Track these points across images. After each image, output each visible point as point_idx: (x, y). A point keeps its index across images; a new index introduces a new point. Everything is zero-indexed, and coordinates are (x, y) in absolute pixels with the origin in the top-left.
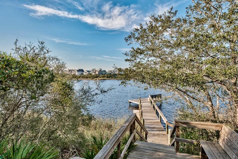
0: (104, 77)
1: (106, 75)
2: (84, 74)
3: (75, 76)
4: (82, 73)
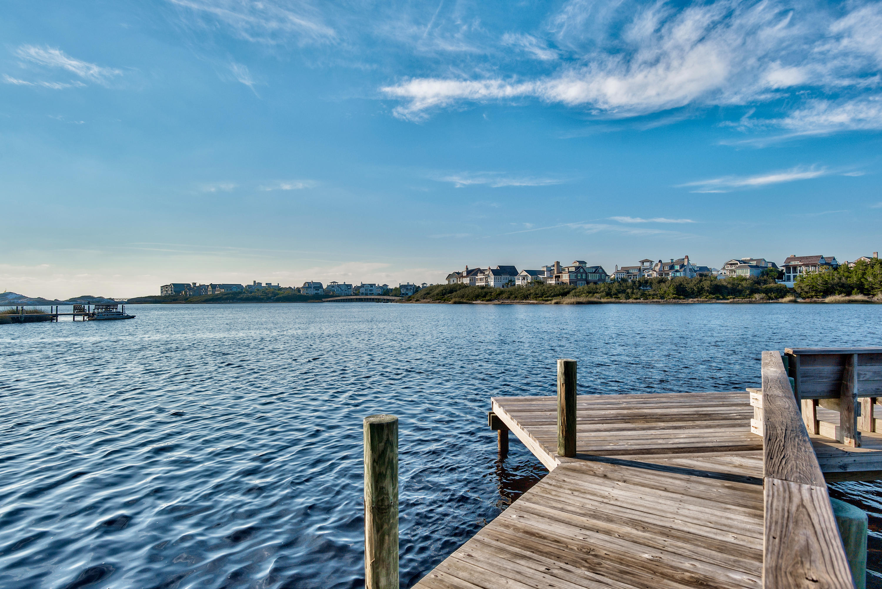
0: (592, 292)
1: (601, 286)
2: (519, 282)
3: (485, 290)
4: (511, 281)
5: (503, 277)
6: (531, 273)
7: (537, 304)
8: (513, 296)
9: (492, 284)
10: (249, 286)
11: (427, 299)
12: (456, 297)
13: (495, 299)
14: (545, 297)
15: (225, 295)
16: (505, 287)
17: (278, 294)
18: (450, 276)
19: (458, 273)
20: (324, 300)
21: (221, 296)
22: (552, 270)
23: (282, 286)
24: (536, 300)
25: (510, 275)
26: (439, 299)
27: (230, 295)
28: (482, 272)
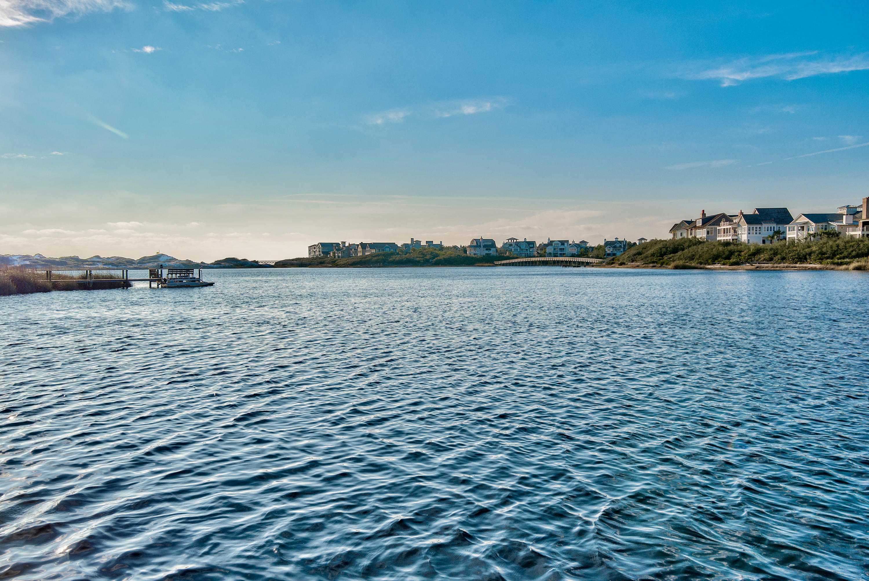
2: (792, 234)
3: (732, 247)
4: (778, 233)
5: (765, 226)
6: (815, 218)
7: (820, 269)
8: (779, 256)
9: (744, 237)
10: (406, 245)
11: (636, 261)
12: (681, 259)
13: (747, 262)
14: (838, 259)
15: (376, 256)
16: (768, 243)
17: (437, 255)
18: (676, 228)
19: (689, 222)
20: (496, 263)
21: (370, 257)
22: (858, 212)
23: (445, 244)
24: (821, 263)
25: (778, 223)
26: (653, 262)
27: (381, 257)
28: (728, 219)
